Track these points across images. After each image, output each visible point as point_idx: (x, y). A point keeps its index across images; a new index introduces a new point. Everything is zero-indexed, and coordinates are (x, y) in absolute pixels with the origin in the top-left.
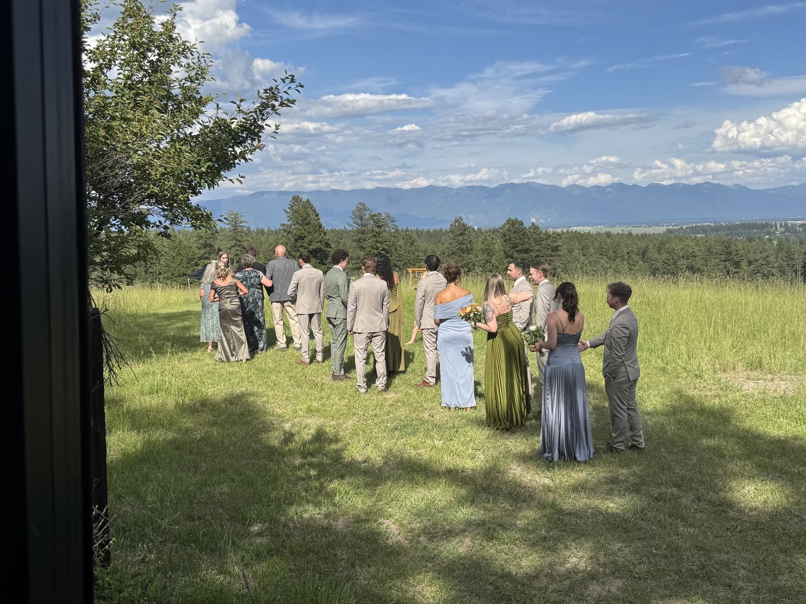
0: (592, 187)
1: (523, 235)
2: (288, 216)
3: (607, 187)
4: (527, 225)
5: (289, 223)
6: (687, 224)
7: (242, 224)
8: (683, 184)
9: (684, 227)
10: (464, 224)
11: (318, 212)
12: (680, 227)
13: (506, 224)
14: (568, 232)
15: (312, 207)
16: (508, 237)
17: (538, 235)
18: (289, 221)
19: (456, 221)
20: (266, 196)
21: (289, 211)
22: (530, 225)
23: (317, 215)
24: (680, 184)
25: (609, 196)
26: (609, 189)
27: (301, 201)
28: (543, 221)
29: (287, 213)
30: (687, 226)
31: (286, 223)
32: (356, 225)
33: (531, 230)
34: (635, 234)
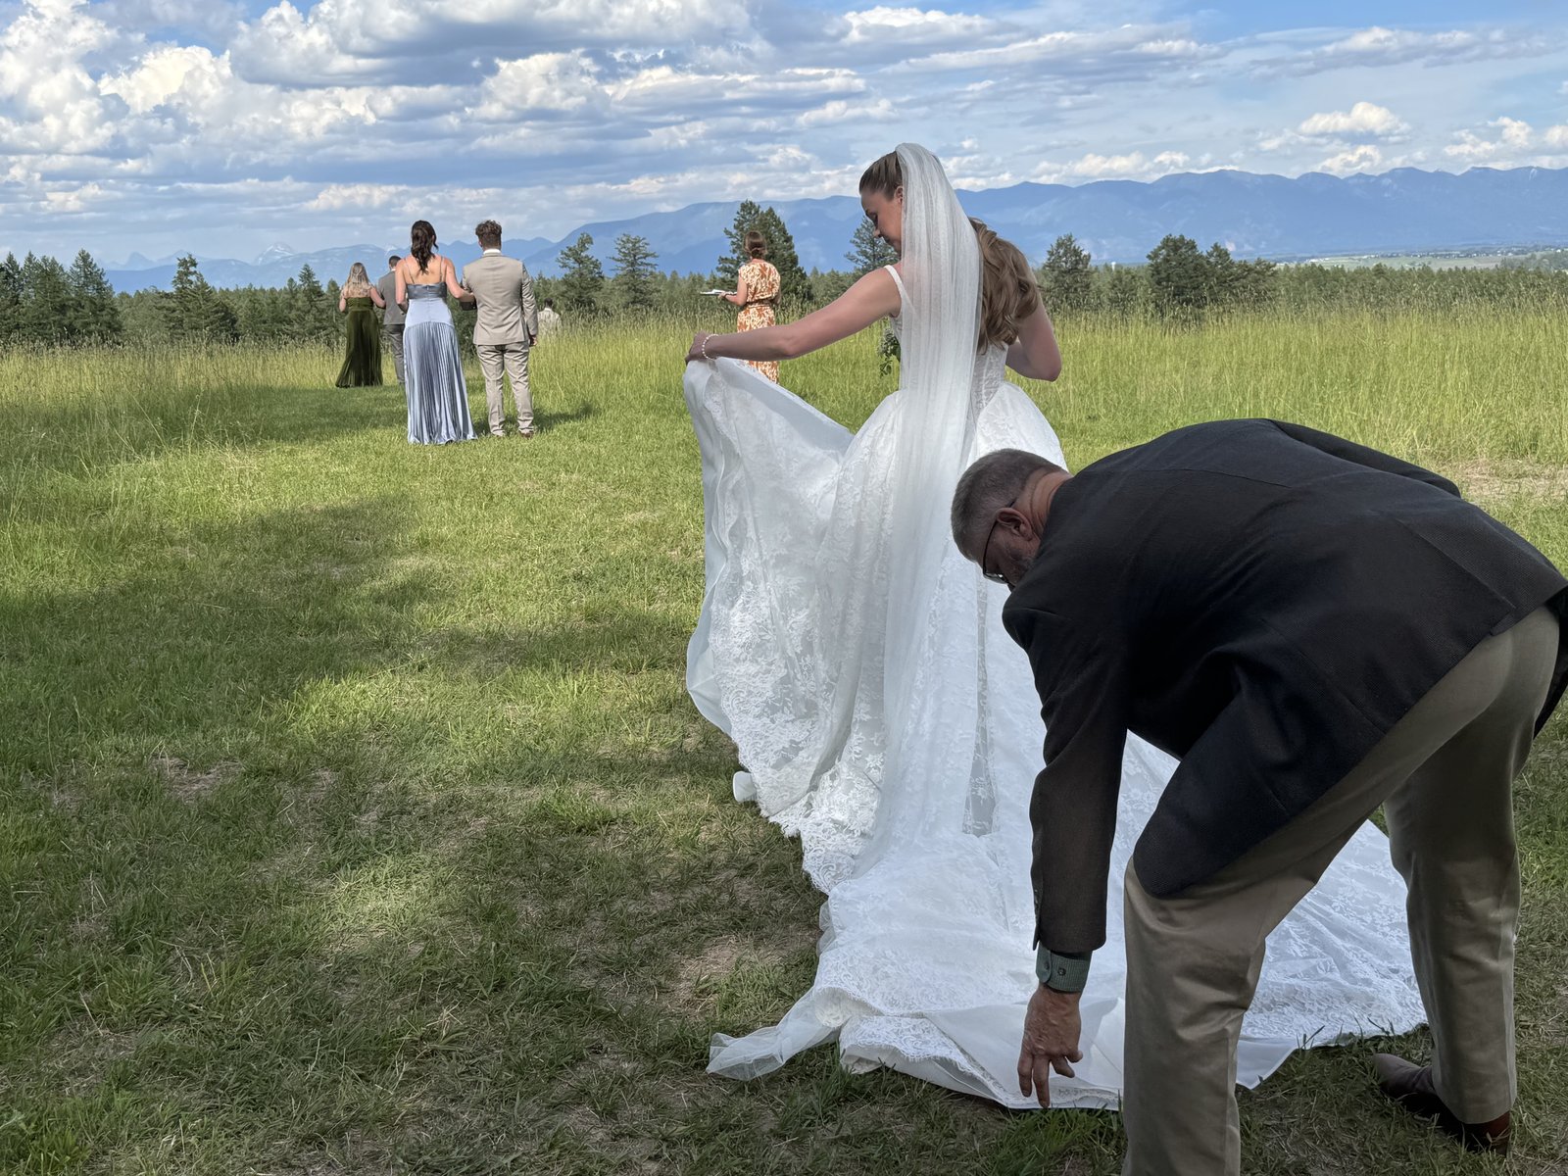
0: (1352, 178)
1: (1195, 269)
2: (733, 243)
3: (1382, 176)
4: (1204, 248)
5: (735, 256)
6: (1543, 249)
7: (648, 260)
8: (1538, 168)
9: (1538, 255)
10: (1075, 250)
11: (790, 232)
12: (1529, 254)
13: (1160, 248)
14: (1298, 268)
15: (778, 222)
16: (1164, 275)
17: (1227, 268)
18: (734, 251)
19: (1059, 245)
20: (708, 212)
21: (734, 232)
22: (1210, 250)
23: (788, 239)
24: (1531, 168)
25: (1386, 195)
26: (1387, 182)
27: (757, 212)
28: (1250, 248)
29: (732, 236)
30: (1544, 253)
31: (730, 256)
32: (861, 258)
33: (1212, 260)
34: (1435, 269)
